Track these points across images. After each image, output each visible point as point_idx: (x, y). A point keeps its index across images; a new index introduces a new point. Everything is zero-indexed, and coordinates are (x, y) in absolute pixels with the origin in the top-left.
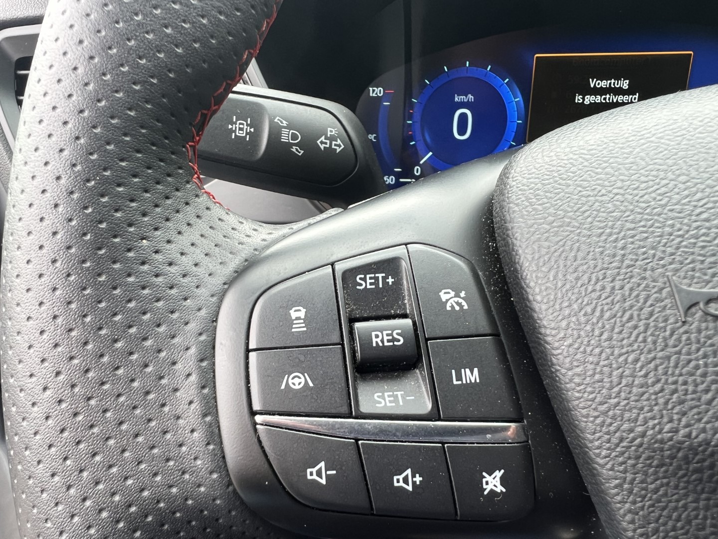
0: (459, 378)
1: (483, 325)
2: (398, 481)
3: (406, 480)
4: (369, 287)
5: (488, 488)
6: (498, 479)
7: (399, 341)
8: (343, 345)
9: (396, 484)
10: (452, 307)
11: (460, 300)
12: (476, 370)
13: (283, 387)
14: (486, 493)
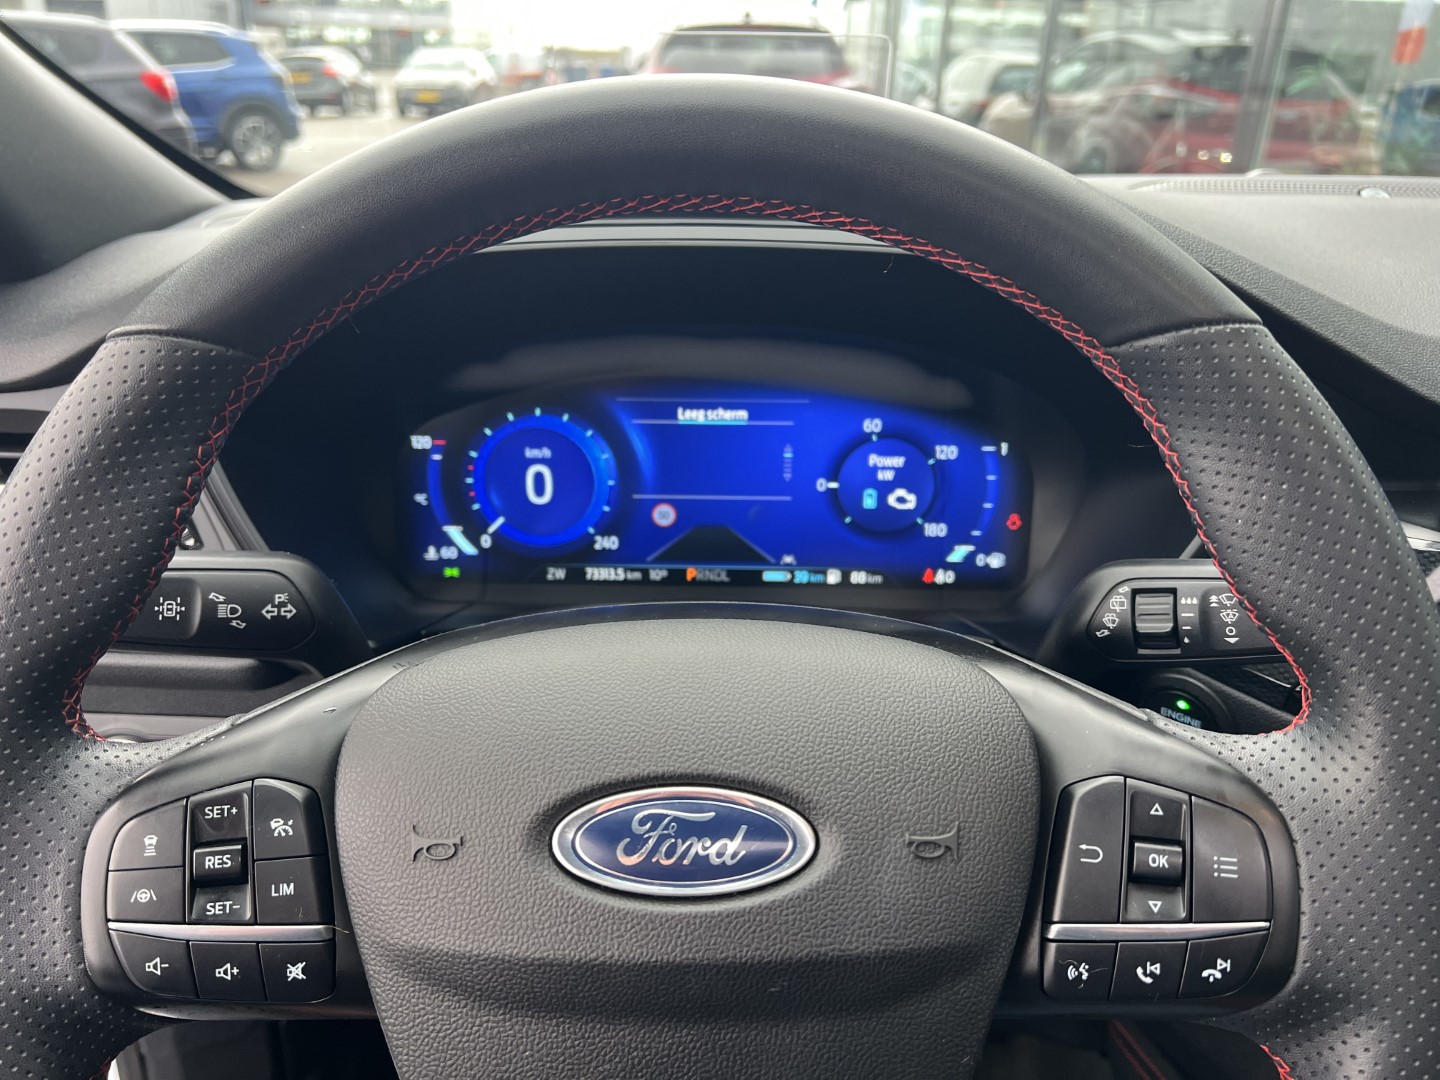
0: (277, 891)
1: (304, 847)
2: (219, 973)
3: (225, 972)
4: (215, 816)
5: (291, 977)
6: (300, 969)
7: (226, 863)
8: (184, 866)
9: (217, 975)
10: (279, 833)
11: (287, 828)
12: (292, 885)
13: (132, 901)
14: (289, 979)
